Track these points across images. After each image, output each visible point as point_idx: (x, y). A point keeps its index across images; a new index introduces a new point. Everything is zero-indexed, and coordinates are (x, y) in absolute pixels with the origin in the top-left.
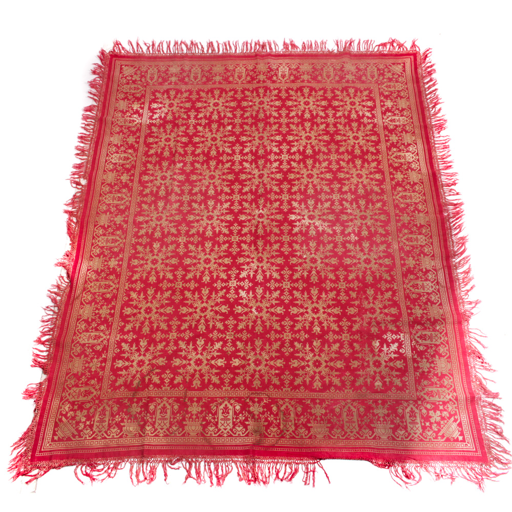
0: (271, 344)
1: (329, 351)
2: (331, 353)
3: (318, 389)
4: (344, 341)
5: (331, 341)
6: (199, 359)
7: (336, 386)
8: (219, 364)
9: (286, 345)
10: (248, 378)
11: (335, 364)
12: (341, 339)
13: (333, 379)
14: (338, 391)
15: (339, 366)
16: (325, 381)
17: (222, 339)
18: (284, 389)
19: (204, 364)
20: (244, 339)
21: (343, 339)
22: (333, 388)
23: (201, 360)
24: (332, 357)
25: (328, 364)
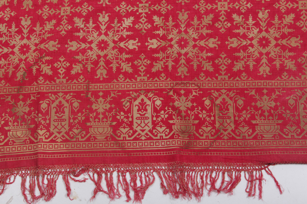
0: (200, 18)
1: (280, 24)
2: (283, 28)
3: (265, 76)
4: (301, 10)
5: (283, 11)
6: (103, 41)
7: (290, 72)
8: (131, 47)
9: (221, 18)
10: (170, 64)
11: (289, 42)
12: (297, 7)
13: (286, 61)
14: (292, 78)
15: (294, 45)
16: (275, 65)
17: (133, 14)
18: (219, 78)
19: (109, 48)
20: (164, 13)
21: (300, 8)
22: (285, 74)
23: (106, 42)
24: (284, 33)
25: (279, 42)
